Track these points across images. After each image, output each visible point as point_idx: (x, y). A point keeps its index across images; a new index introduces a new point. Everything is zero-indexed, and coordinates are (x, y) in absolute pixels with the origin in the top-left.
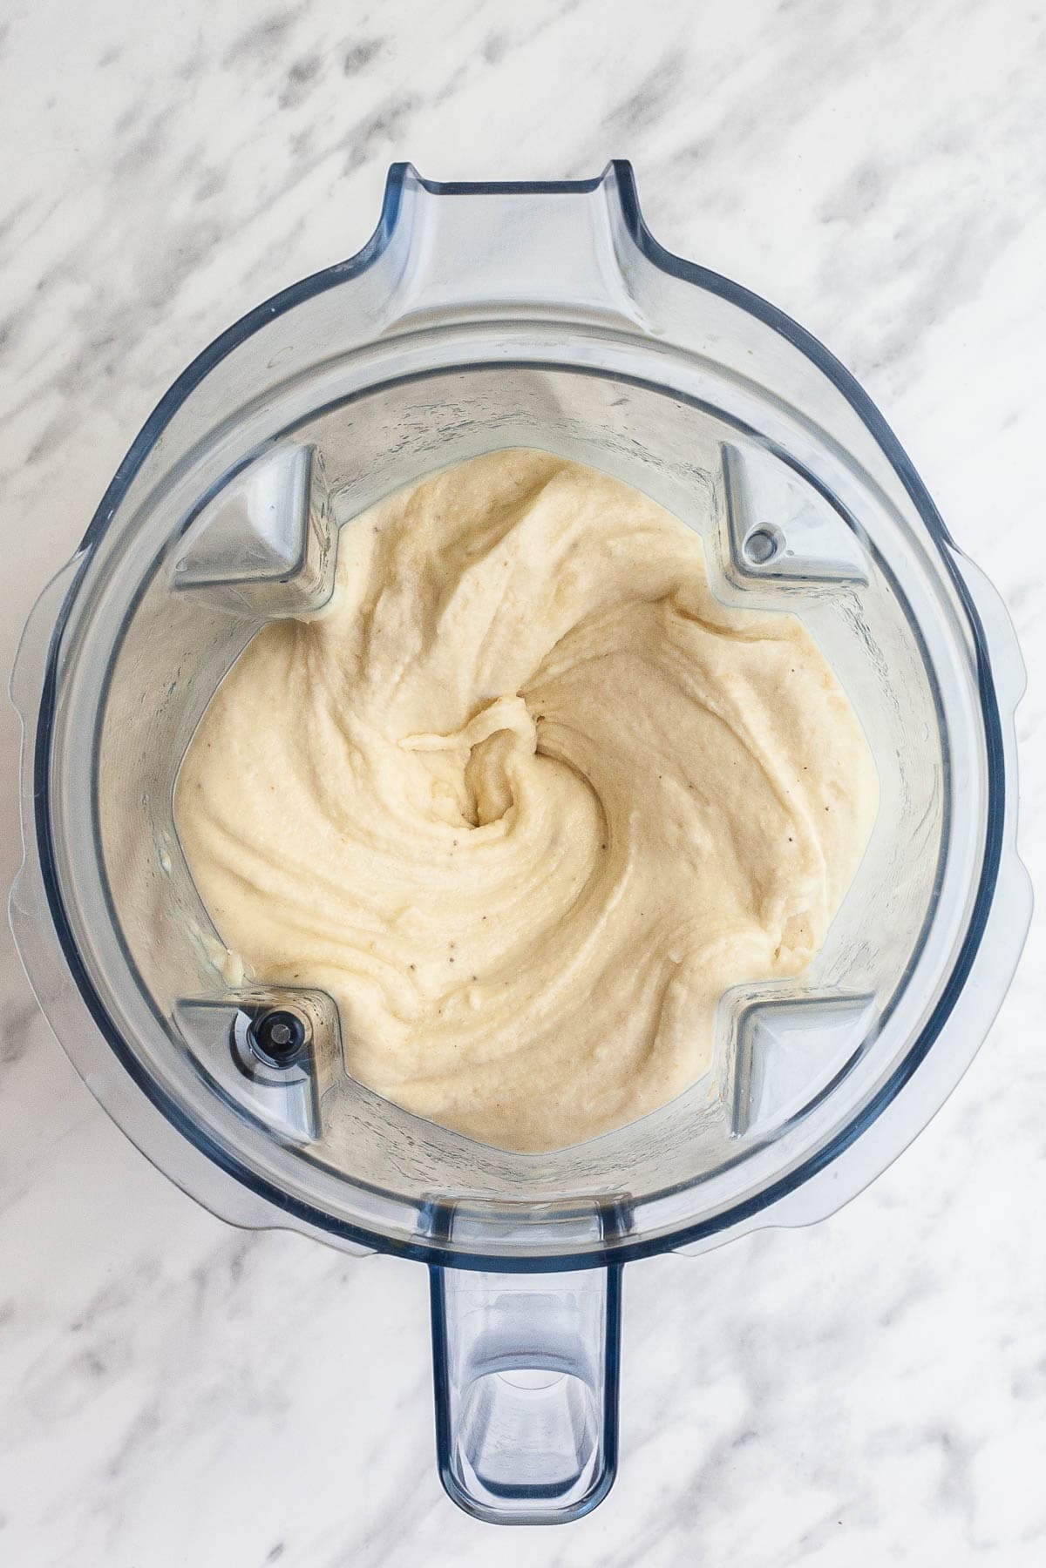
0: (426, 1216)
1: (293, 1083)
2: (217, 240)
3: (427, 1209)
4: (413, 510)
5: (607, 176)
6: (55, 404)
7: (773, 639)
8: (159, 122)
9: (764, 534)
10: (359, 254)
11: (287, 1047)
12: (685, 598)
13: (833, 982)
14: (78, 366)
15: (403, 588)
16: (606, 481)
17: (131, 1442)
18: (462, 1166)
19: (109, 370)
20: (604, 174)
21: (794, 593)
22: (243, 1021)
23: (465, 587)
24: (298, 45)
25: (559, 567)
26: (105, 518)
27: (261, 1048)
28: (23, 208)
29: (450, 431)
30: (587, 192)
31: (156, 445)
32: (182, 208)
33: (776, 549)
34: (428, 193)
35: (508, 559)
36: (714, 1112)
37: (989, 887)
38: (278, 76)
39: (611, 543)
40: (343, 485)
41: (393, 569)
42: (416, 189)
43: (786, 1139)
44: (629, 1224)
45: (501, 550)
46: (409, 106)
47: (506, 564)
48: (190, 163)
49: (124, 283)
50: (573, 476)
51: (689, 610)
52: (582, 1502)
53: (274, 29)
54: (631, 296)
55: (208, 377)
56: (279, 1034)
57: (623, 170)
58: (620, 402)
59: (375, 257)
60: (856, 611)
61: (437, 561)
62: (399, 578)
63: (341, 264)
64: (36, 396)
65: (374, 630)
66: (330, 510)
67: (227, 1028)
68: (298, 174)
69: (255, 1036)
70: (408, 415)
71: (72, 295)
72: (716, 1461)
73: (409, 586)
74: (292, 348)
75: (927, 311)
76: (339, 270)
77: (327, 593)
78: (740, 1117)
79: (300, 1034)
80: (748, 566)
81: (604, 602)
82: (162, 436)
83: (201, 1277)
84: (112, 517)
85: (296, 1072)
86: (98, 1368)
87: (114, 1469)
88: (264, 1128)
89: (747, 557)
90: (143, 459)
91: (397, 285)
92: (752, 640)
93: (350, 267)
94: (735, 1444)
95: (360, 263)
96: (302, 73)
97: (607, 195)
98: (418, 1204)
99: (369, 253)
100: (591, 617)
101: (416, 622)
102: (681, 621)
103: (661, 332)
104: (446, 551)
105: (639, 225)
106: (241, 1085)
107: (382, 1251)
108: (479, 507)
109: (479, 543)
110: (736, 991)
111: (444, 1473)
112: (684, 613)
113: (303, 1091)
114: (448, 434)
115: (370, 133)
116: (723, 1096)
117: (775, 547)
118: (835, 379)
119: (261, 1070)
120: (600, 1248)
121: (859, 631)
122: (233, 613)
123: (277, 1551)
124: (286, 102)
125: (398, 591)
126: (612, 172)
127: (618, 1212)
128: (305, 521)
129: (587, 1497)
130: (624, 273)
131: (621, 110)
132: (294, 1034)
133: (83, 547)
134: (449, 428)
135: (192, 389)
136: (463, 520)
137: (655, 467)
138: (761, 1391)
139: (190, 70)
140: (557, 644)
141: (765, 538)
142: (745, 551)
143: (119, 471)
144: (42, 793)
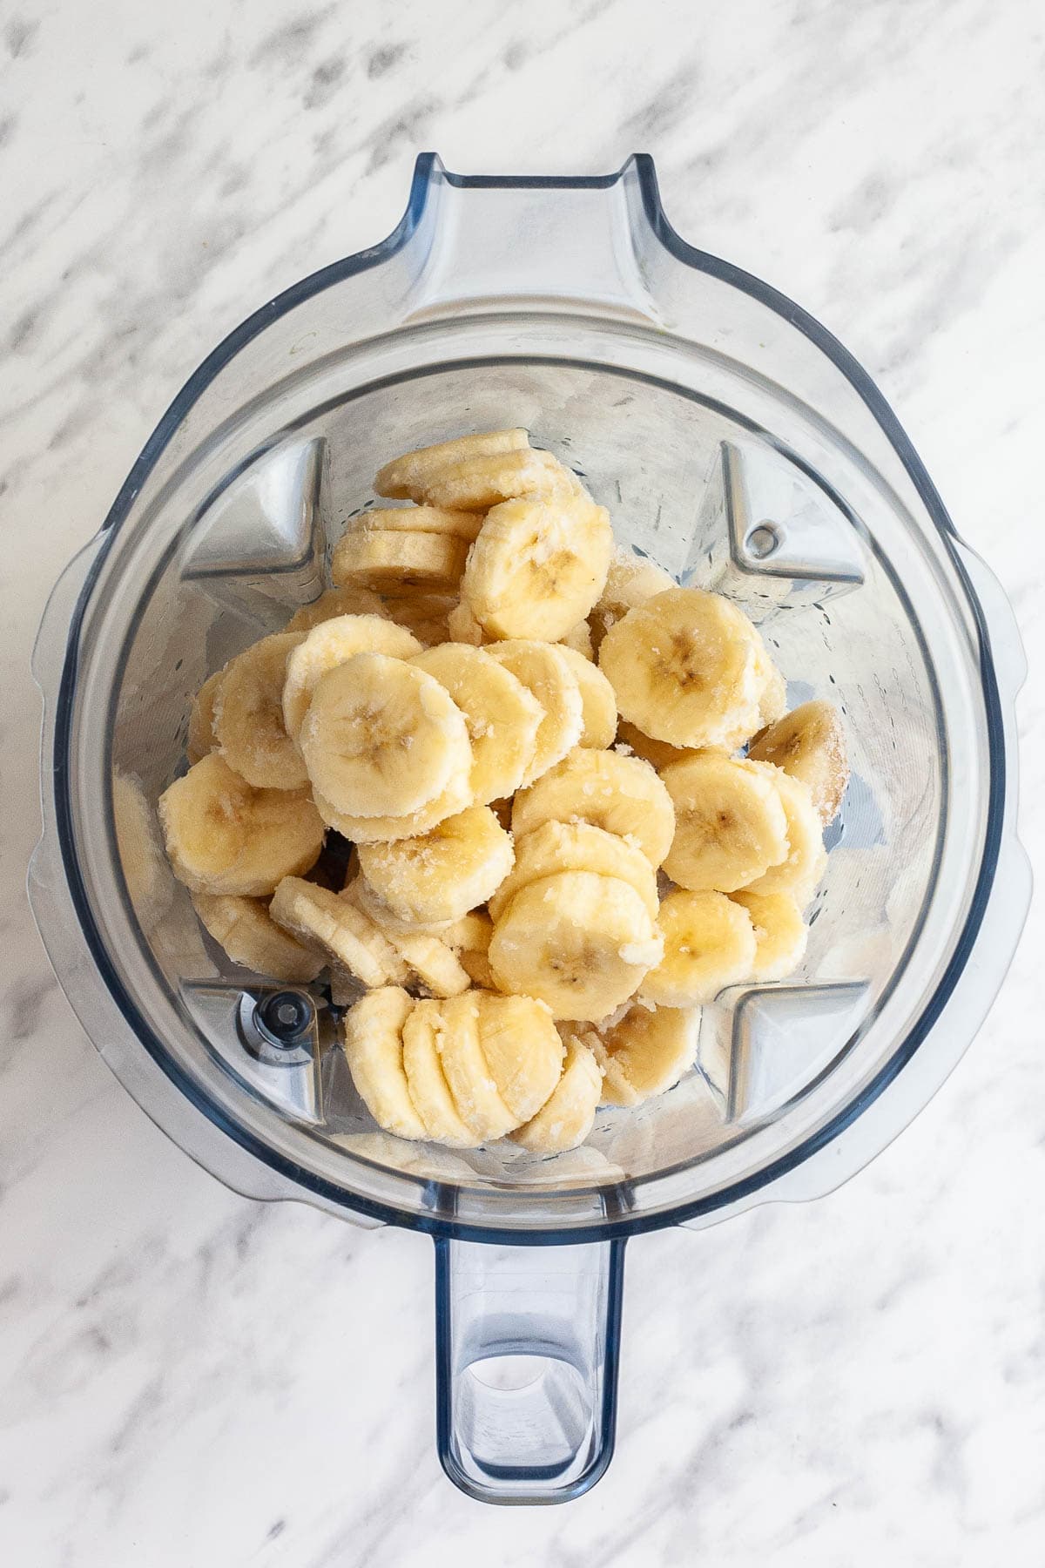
0: (431, 1194)
1: (298, 1064)
2: (240, 234)
3: (431, 1187)
5: (627, 171)
6: (77, 392)
8: (186, 119)
9: (766, 529)
10: (386, 240)
11: (295, 1027)
14: (101, 354)
17: (134, 1418)
19: (132, 359)
20: (624, 169)
22: (248, 1003)
24: (323, 48)
26: (129, 498)
27: (267, 1027)
28: (49, 200)
30: (606, 187)
31: (181, 426)
32: (207, 203)
33: (777, 545)
34: (450, 187)
37: (990, 869)
38: (302, 76)
42: (440, 182)
43: (787, 1119)
44: (631, 1202)
46: (430, 109)
48: (216, 158)
49: (149, 275)
52: (579, 1482)
53: (300, 31)
54: (647, 289)
55: (234, 360)
56: (286, 1014)
57: (645, 165)
59: (401, 244)
63: (368, 250)
64: (61, 383)
67: (232, 1008)
68: (323, 172)
69: (261, 1016)
71: (96, 285)
72: (713, 1442)
74: (315, 334)
75: (931, 318)
76: (366, 256)
78: (735, 1103)
79: (305, 1014)
80: (749, 561)
82: (187, 417)
83: (206, 1254)
84: (136, 496)
85: (300, 1054)
86: (103, 1343)
87: (117, 1445)
88: (272, 1106)
89: (747, 552)
90: (168, 440)
91: (419, 275)
93: (377, 254)
94: (732, 1426)
95: (387, 249)
96: (326, 75)
97: (626, 191)
98: (423, 1182)
99: (395, 241)
103: (674, 326)
105: (658, 215)
106: (247, 1063)
107: (391, 1223)
111: (444, 1456)
113: (305, 1074)
115: (391, 134)
117: (776, 542)
119: (267, 1050)
120: (603, 1222)
123: (277, 1528)
124: (311, 102)
126: (633, 166)
127: (619, 1192)
129: (583, 1477)
130: (641, 266)
131: (636, 118)
132: (301, 1015)
133: (106, 526)
135: (218, 372)
138: (758, 1373)
139: (218, 69)
141: (768, 534)
142: (747, 545)
143: (144, 451)
144: (62, 768)
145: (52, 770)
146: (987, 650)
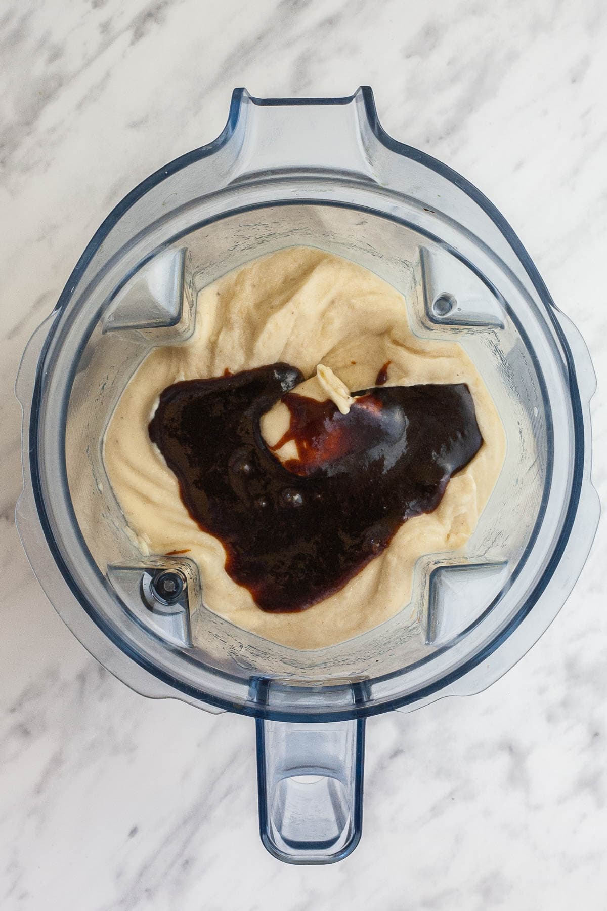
0: (253, 690)
1: (176, 614)
3: (253, 685)
4: (239, 282)
5: (358, 95)
7: (447, 357)
9: (445, 298)
10: (216, 140)
11: (174, 593)
12: (397, 333)
13: (482, 553)
15: (234, 327)
16: (350, 265)
17: (47, 774)
18: (271, 659)
20: (356, 94)
21: (460, 332)
22: (147, 579)
23: (270, 326)
25: (323, 315)
26: (70, 291)
27: (158, 593)
29: (262, 239)
30: (345, 104)
31: (99, 250)
32: (41, 68)
33: (452, 307)
34: (254, 105)
35: (294, 310)
36: (414, 628)
37: (576, 501)
39: (354, 301)
40: (201, 270)
41: (228, 316)
42: (248, 102)
43: (459, 645)
44: (369, 694)
45: (290, 305)
47: (293, 313)
48: (43, 42)
50: (331, 261)
51: (399, 340)
52: (342, 852)
54: (371, 164)
56: (169, 586)
57: (367, 92)
58: (361, 223)
59: (225, 142)
60: (495, 342)
61: (254, 312)
62: (232, 321)
65: (217, 351)
66: (194, 284)
67: (138, 581)
68: (105, 45)
69: (155, 587)
70: (239, 231)
73: (237, 326)
74: (176, 194)
76: (204, 149)
77: (191, 332)
78: (431, 631)
79: (180, 585)
80: (435, 317)
81: (349, 334)
83: (82, 677)
84: (73, 291)
85: (178, 607)
86: (26, 733)
87: (38, 790)
88: (161, 639)
89: (435, 312)
90: (91, 258)
91: (237, 158)
92: (435, 357)
93: (211, 148)
95: (216, 145)
97: (357, 106)
98: (248, 682)
99: (222, 139)
100: (342, 343)
101: (242, 347)
102: (394, 346)
103: (387, 184)
104: (258, 306)
105: (376, 123)
106: (146, 614)
107: (229, 711)
108: (277, 279)
109: (277, 301)
110: (425, 558)
111: (263, 836)
112: (396, 342)
113: (181, 619)
114: (261, 241)
115: (145, 19)
116: (420, 619)
118: (488, 212)
119: (158, 606)
120: (353, 708)
121: (497, 353)
122: (137, 343)
125: (231, 329)
126: (361, 92)
127: (362, 686)
128: (181, 291)
129: (344, 849)
130: (367, 150)
132: (177, 586)
133: (57, 308)
134: (262, 237)
135: (120, 218)
136: (268, 287)
137: (379, 259)
140: (323, 359)
141: (445, 301)
142: (434, 309)
143: (77, 265)
144: (34, 450)
145: (28, 451)
146: (572, 371)
